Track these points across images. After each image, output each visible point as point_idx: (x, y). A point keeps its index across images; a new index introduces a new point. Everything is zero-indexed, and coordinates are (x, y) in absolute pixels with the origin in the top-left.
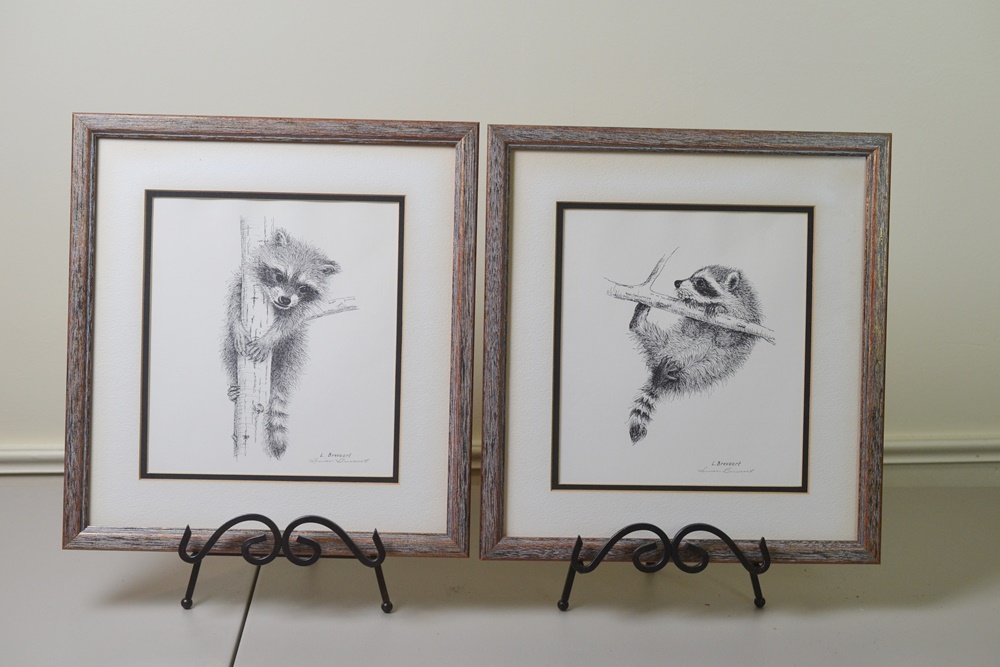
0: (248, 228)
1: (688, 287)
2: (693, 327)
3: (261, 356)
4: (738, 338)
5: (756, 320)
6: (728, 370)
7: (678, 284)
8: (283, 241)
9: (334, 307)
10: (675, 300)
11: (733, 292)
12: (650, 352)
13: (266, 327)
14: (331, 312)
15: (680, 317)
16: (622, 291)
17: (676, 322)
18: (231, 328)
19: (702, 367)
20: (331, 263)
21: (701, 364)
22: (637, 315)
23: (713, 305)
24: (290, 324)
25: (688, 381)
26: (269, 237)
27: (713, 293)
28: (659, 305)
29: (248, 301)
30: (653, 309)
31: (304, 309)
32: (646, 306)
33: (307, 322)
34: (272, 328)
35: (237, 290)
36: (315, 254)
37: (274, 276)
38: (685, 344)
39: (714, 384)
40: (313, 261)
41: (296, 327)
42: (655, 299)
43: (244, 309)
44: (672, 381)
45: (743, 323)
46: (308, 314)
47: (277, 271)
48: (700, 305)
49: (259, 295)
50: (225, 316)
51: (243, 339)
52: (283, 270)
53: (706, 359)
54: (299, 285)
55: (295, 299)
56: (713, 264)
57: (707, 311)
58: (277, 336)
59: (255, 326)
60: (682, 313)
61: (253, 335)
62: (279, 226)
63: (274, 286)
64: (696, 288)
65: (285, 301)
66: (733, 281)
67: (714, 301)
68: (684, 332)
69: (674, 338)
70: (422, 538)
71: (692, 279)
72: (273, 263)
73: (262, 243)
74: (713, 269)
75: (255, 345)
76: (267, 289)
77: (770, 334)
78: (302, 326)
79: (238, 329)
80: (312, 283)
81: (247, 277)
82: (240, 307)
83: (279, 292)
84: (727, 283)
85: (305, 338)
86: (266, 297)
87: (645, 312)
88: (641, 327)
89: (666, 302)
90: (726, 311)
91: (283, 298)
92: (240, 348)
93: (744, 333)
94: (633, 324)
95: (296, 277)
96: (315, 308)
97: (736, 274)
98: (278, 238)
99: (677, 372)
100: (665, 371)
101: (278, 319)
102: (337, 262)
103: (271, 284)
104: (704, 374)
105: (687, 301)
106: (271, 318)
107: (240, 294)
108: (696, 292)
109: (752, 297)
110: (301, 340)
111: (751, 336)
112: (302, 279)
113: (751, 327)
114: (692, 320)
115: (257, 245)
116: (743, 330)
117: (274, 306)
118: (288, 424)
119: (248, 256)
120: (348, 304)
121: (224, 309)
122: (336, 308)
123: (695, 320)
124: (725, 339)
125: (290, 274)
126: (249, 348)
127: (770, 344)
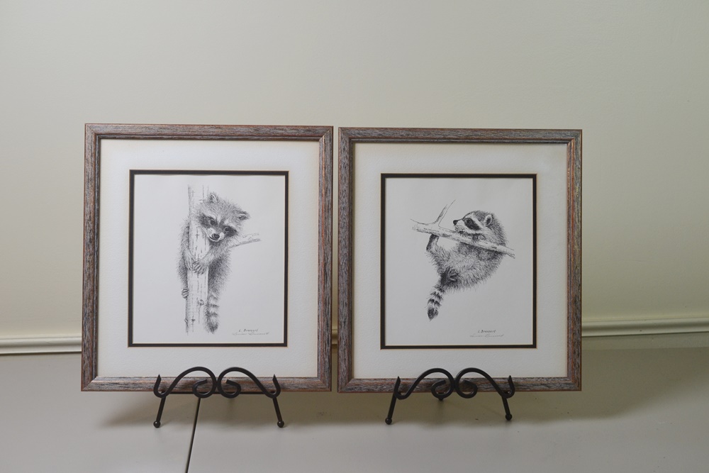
0: (193, 192)
1: (461, 224)
2: (465, 249)
3: (202, 270)
4: (492, 255)
5: (503, 244)
6: (487, 274)
7: (455, 222)
8: (214, 200)
9: (246, 240)
10: (454, 232)
11: (489, 227)
12: (439, 264)
13: (205, 253)
14: (244, 243)
15: (457, 242)
16: (422, 227)
17: (455, 245)
18: (183, 254)
19: (471, 273)
20: (244, 213)
21: (470, 271)
22: (431, 241)
23: (476, 234)
24: (219, 250)
25: (463, 281)
26: (206, 198)
27: (477, 228)
28: (444, 236)
29: (193, 237)
30: (440, 238)
31: (228, 241)
32: (436, 236)
33: (230, 249)
34: (208, 253)
35: (187, 230)
36: (234, 207)
37: (209, 221)
38: (460, 259)
39: (478, 283)
40: (233, 212)
41: (223, 252)
42: (441, 232)
43: (191, 242)
44: (453, 281)
45: (495, 245)
46: (230, 244)
47: (211, 218)
48: (469, 235)
49: (200, 233)
50: (179, 247)
51: (190, 260)
52: (214, 217)
53: (473, 267)
54: (225, 227)
55: (222, 235)
56: (476, 210)
57: (473, 239)
58: (211, 258)
59: (198, 252)
60: (458, 240)
61: (197, 258)
62: (212, 190)
63: (209, 227)
64: (466, 225)
65: (216, 236)
66: (489, 220)
67: (478, 232)
68: (459, 251)
69: (454, 255)
70: (303, 380)
71: (463, 219)
72: (208, 214)
73: (202, 202)
74: (476, 213)
75: (198, 264)
76: (205, 229)
77: (512, 252)
78: (227, 251)
79: (188, 254)
80: (233, 225)
81: (192, 222)
82: (188, 241)
83: (212, 231)
84: (485, 221)
85: (229, 259)
86: (204, 235)
87: (436, 240)
88: (433, 248)
89: (448, 234)
90: (485, 239)
91: (215, 235)
92: (189, 266)
93: (496, 252)
94: (429, 247)
95: (222, 221)
96: (235, 240)
97: (490, 216)
98: (211, 198)
99: (455, 276)
100: (449, 275)
101: (212, 248)
102: (247, 212)
103: (208, 226)
104: (472, 277)
105: (461, 232)
106: (208, 247)
107: (188, 233)
108: (466, 227)
109: (500, 229)
110: (226, 261)
111: (501, 253)
112: (226, 223)
113: (500, 248)
114: (464, 244)
115: (199, 203)
116: (495, 250)
117: (209, 240)
118: (219, 312)
119: (193, 210)
120: (255, 238)
121: (179, 242)
122: (247, 240)
123: (466, 244)
124: (485, 255)
125: (219, 220)
126: (194, 266)
127: (512, 258)
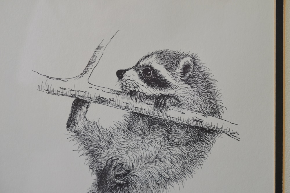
1: (133, 76)
2: (140, 124)
4: (195, 134)
5: (215, 112)
6: (185, 171)
7: (120, 74)
10: (118, 93)
11: (186, 81)
12: (92, 153)
15: (125, 112)
16: (56, 85)
17: (121, 119)
19: (154, 169)
21: (153, 165)
22: (74, 112)
23: (163, 96)
25: (138, 184)
27: (163, 84)
28: (100, 100)
30: (93, 105)
32: (84, 102)
38: (132, 143)
39: (168, 186)
42: (94, 93)
44: (120, 185)
45: (200, 117)
48: (148, 97)
53: (158, 159)
56: (161, 49)
57: (157, 105)
60: (127, 108)
64: (142, 78)
66: (186, 68)
67: (165, 92)
68: (130, 129)
69: (120, 138)
71: (136, 67)
74: (161, 55)
77: (234, 129)
84: (179, 70)
87: (84, 109)
88: (80, 125)
89: (107, 96)
90: (179, 104)
93: (202, 129)
94: (71, 123)
97: (189, 60)
99: (125, 175)
100: (112, 174)
104: (156, 176)
105: (132, 93)
108: (142, 83)
109: (209, 86)
111: (211, 131)
113: (210, 121)
114: (138, 115)
116: (200, 125)
123: (143, 116)
124: (180, 136)
127: (233, 140)
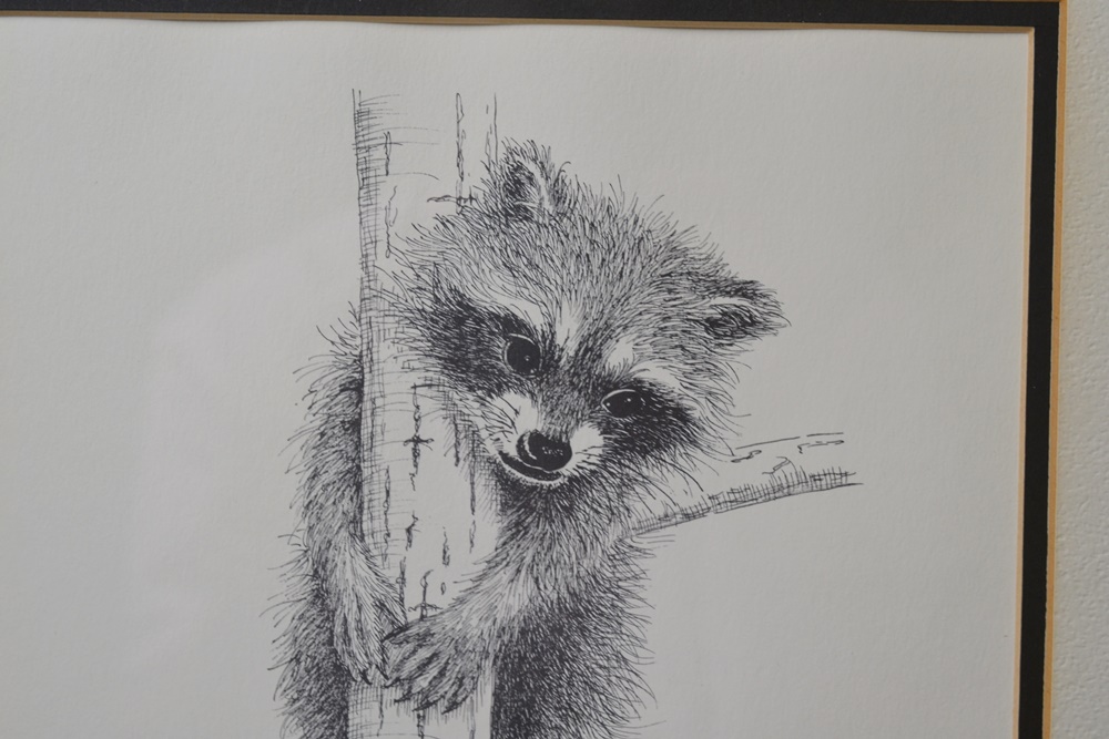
0: (388, 143)
3: (447, 687)
8: (538, 197)
9: (754, 475)
13: (467, 563)
14: (741, 498)
18: (320, 572)
20: (745, 290)
24: (567, 547)
26: (477, 181)
29: (388, 453)
31: (626, 484)
33: (643, 542)
34: (492, 565)
35: (343, 407)
36: (674, 251)
37: (501, 346)
40: (666, 282)
41: (594, 560)
43: (373, 490)
46: (645, 504)
47: (510, 324)
49: (437, 428)
50: (294, 521)
51: (370, 615)
52: (535, 318)
54: (607, 384)
55: (587, 441)
58: (514, 599)
59: (422, 557)
61: (413, 596)
62: (517, 132)
63: (500, 389)
65: (547, 451)
72: (495, 292)
73: (449, 209)
75: (423, 639)
76: (469, 402)
78: (619, 556)
79: (350, 573)
80: (662, 375)
81: (384, 351)
82: (354, 479)
83: (523, 413)
85: (633, 606)
86: (468, 437)
91: (537, 439)
92: (360, 654)
95: (591, 349)
96: (675, 482)
98: (515, 184)
101: (517, 530)
102: (766, 282)
103: (488, 381)
106: (490, 526)
107: (355, 425)
110: (615, 618)
112: (618, 356)
115: (427, 216)
117: (500, 475)
119: (386, 265)
120: (814, 462)
121: (292, 487)
122: (761, 481)
125: (568, 333)
126: (395, 654)
